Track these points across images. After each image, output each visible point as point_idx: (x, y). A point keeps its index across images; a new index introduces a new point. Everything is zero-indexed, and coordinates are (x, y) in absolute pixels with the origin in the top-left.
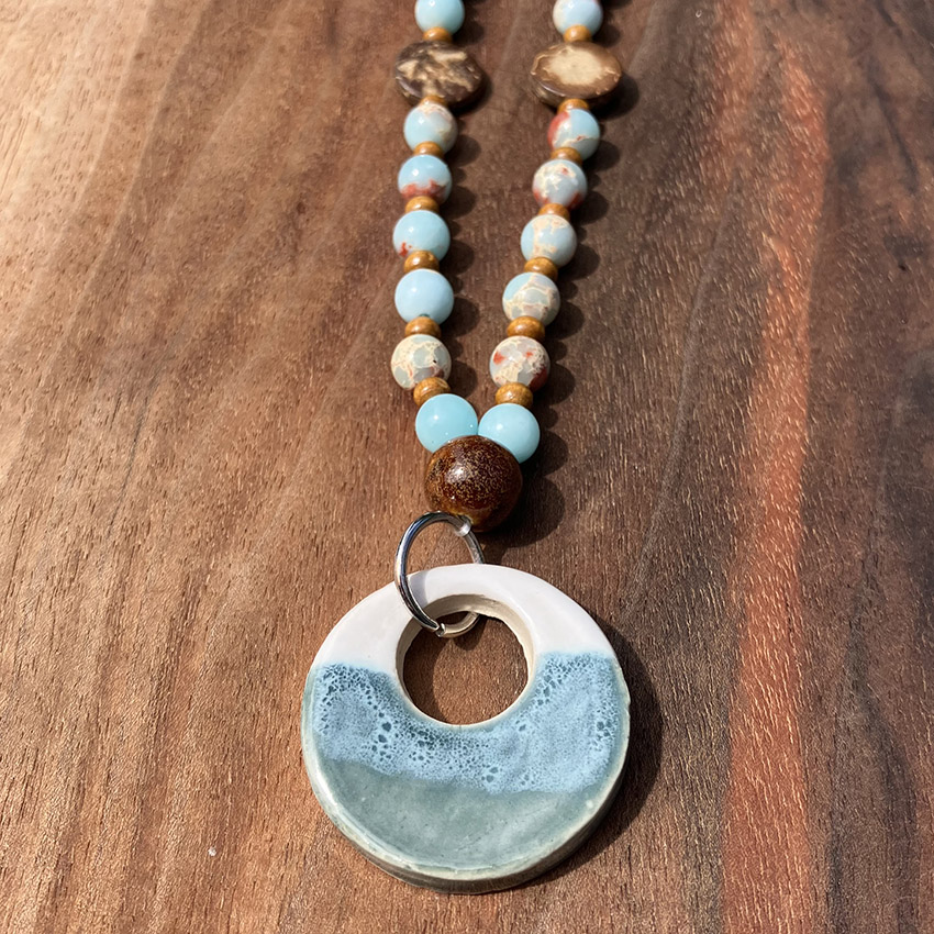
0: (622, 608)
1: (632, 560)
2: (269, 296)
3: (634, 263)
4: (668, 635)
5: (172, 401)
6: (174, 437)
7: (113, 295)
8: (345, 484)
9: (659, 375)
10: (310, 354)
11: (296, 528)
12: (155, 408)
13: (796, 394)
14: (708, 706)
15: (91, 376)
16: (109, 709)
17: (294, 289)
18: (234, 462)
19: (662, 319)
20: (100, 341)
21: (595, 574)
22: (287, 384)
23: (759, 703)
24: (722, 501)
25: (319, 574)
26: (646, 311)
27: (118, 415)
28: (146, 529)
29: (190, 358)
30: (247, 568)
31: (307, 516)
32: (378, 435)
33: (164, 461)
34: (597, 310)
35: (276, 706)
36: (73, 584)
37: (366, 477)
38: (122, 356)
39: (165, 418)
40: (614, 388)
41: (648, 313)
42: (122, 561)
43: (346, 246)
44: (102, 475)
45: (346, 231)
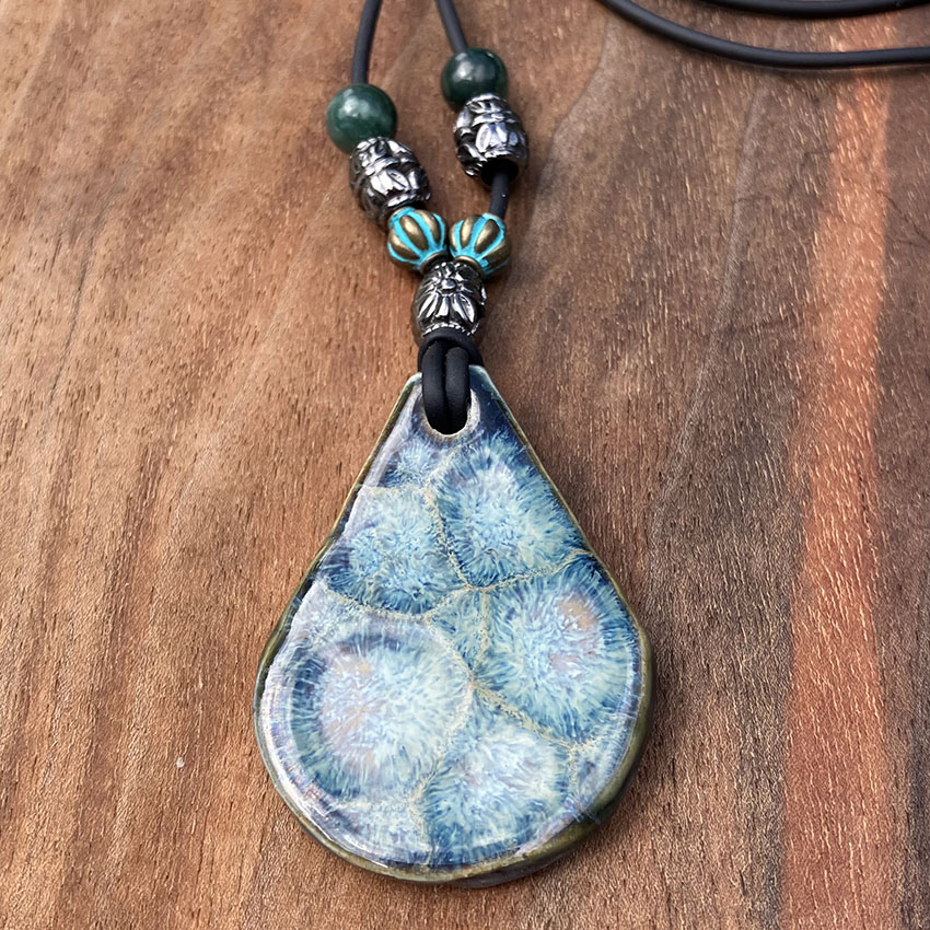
0: (662, 483)
1: (674, 428)
2: (235, 117)
3: (676, 74)
4: (717, 514)
5: (122, 242)
6: (126, 284)
7: (49, 116)
8: (330, 340)
9: (707, 209)
10: (286, 185)
11: (274, 393)
12: (102, 251)
13: (872, 229)
14: (766, 597)
15: (25, 214)
16: (56, 604)
17: (264, 108)
18: (198, 315)
19: (711, 141)
20: (34, 171)
21: (629, 445)
22: (259, 222)
23: (827, 594)
24: (782, 358)
25: (302, 446)
26: (690, 132)
27: (58, 259)
28: (95, 394)
29: (143, 190)
30: (216, 439)
31: (286, 378)
32: (369, 282)
33: (114, 312)
34: (631, 130)
35: (254, 598)
36: (10, 458)
37: (356, 332)
38: (60, 190)
39: (114, 262)
40: (651, 224)
41: (693, 134)
42: (68, 431)
43: (327, 55)
44: (41, 331)
45: (327, 37)
